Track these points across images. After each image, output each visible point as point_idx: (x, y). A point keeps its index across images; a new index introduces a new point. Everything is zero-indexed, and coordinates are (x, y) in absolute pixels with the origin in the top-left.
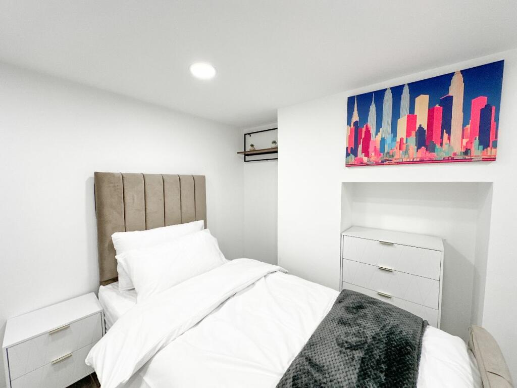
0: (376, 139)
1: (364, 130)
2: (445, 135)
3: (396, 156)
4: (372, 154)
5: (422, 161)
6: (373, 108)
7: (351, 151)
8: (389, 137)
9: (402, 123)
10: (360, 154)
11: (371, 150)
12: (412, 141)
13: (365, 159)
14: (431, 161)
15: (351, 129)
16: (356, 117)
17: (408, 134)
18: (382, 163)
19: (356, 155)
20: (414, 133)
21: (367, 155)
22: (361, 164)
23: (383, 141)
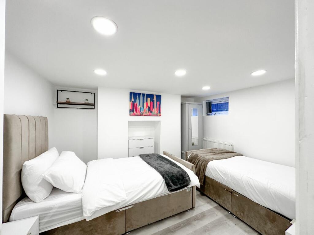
0: (139, 108)
1: (135, 104)
2: (153, 109)
3: (144, 113)
4: (138, 112)
5: (149, 115)
6: (138, 98)
7: (131, 111)
8: (142, 108)
9: (145, 104)
10: (135, 112)
11: (138, 111)
12: (147, 110)
13: (136, 113)
14: (151, 115)
15: (131, 103)
16: (133, 100)
17: (146, 108)
18: (140, 115)
19: (133, 112)
20: (148, 107)
21: (137, 112)
22: (135, 115)
23: (141, 108)
